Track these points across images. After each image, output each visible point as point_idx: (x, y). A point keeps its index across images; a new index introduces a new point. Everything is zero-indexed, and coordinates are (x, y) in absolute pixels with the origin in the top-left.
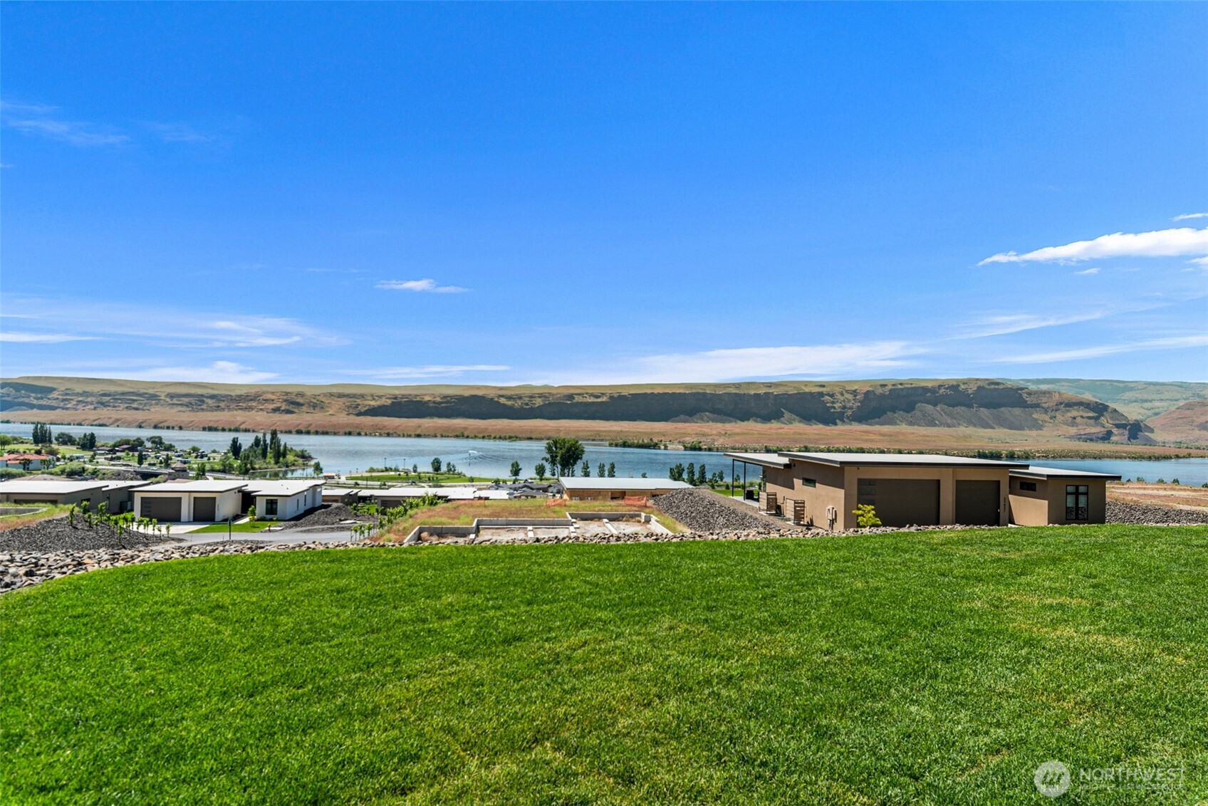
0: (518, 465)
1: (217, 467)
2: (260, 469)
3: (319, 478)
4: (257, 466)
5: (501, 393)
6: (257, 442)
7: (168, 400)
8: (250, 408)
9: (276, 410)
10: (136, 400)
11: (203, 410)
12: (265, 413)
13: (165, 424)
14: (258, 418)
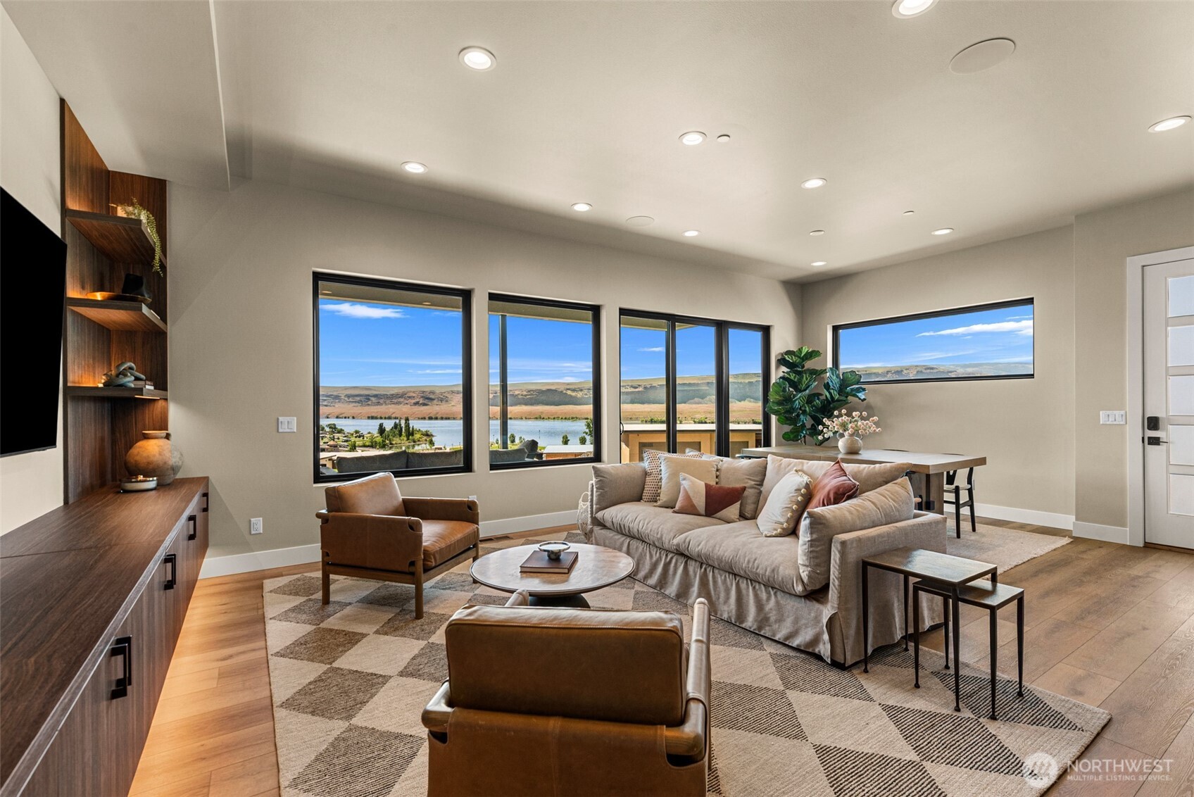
0: (567, 438)
1: (367, 444)
2: (396, 444)
3: (431, 449)
4: (394, 442)
5: (568, 387)
6: (396, 426)
7: (346, 399)
8: (399, 403)
9: (416, 403)
10: (325, 400)
11: (369, 405)
12: (409, 406)
13: (344, 415)
14: (404, 410)
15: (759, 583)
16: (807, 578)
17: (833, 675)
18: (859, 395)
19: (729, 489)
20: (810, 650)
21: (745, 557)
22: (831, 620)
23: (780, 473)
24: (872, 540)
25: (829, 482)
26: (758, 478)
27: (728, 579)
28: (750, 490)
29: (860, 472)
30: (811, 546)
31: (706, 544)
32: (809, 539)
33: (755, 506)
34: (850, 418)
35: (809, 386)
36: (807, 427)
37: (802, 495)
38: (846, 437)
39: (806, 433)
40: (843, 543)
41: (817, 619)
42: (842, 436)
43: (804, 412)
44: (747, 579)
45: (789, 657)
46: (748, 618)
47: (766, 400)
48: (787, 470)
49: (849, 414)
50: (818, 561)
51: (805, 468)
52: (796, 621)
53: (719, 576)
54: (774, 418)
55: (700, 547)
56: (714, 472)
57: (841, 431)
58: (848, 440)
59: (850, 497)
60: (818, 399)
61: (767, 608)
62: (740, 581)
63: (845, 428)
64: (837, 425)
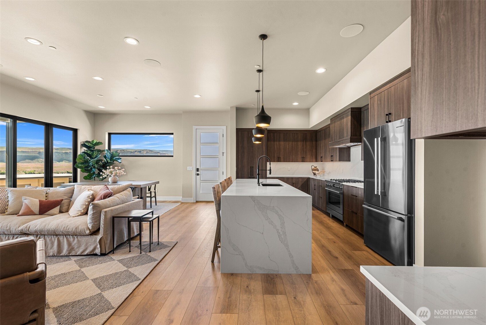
15: (69, 235)
16: (91, 227)
17: (101, 258)
18: (119, 161)
19: (54, 201)
20: (92, 253)
21: (62, 226)
22: (100, 240)
23: (81, 192)
24: (117, 209)
25: (102, 192)
26: (70, 195)
27: (53, 238)
28: (65, 200)
29: (114, 188)
30: (93, 215)
31: (40, 226)
32: (92, 213)
33: (68, 207)
34: (114, 170)
35: (97, 157)
36: (96, 174)
37: (90, 199)
38: (112, 177)
39: (95, 176)
40: (106, 212)
41: (95, 241)
42: (110, 176)
43: (94, 167)
44: (63, 235)
45: (83, 259)
46: (63, 251)
47: (75, 162)
48: (84, 190)
49: (113, 168)
50: (96, 220)
51: (92, 189)
52: (86, 244)
53: (48, 238)
54: (79, 170)
55: (36, 228)
56: (45, 195)
57: (110, 175)
58: (113, 178)
59: (109, 197)
60: (101, 162)
61: (73, 244)
62: (60, 237)
63: (111, 172)
64: (108, 172)
